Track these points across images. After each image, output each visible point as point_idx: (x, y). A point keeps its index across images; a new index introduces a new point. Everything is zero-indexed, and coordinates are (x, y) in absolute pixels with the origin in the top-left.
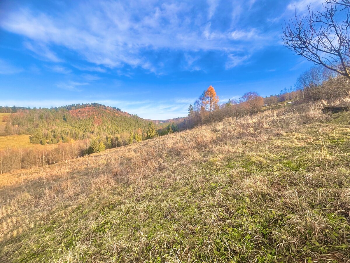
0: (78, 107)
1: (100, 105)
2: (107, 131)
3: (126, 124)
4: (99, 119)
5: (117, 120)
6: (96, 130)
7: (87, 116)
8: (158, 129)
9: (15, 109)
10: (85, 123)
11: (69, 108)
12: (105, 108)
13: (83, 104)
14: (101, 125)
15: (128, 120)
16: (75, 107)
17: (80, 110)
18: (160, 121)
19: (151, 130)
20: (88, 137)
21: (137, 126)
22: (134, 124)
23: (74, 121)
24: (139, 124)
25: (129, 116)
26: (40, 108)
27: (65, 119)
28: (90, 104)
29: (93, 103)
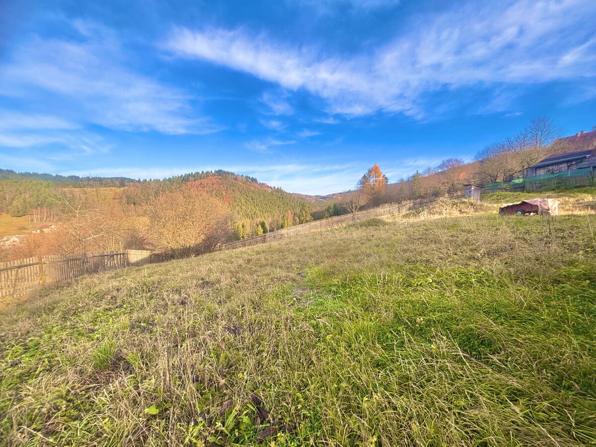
0: (197, 176)
1: (228, 173)
2: (241, 214)
3: (267, 202)
4: (228, 196)
5: (254, 197)
7: (212, 191)
8: (314, 210)
9: (122, 182)
11: (185, 179)
12: (235, 177)
13: (203, 172)
14: (233, 205)
15: (269, 197)
16: (194, 176)
17: (201, 182)
18: (317, 196)
19: (304, 213)
21: (283, 206)
22: (278, 202)
24: (285, 203)
25: (270, 190)
26: (151, 179)
28: (213, 172)
29: (217, 170)
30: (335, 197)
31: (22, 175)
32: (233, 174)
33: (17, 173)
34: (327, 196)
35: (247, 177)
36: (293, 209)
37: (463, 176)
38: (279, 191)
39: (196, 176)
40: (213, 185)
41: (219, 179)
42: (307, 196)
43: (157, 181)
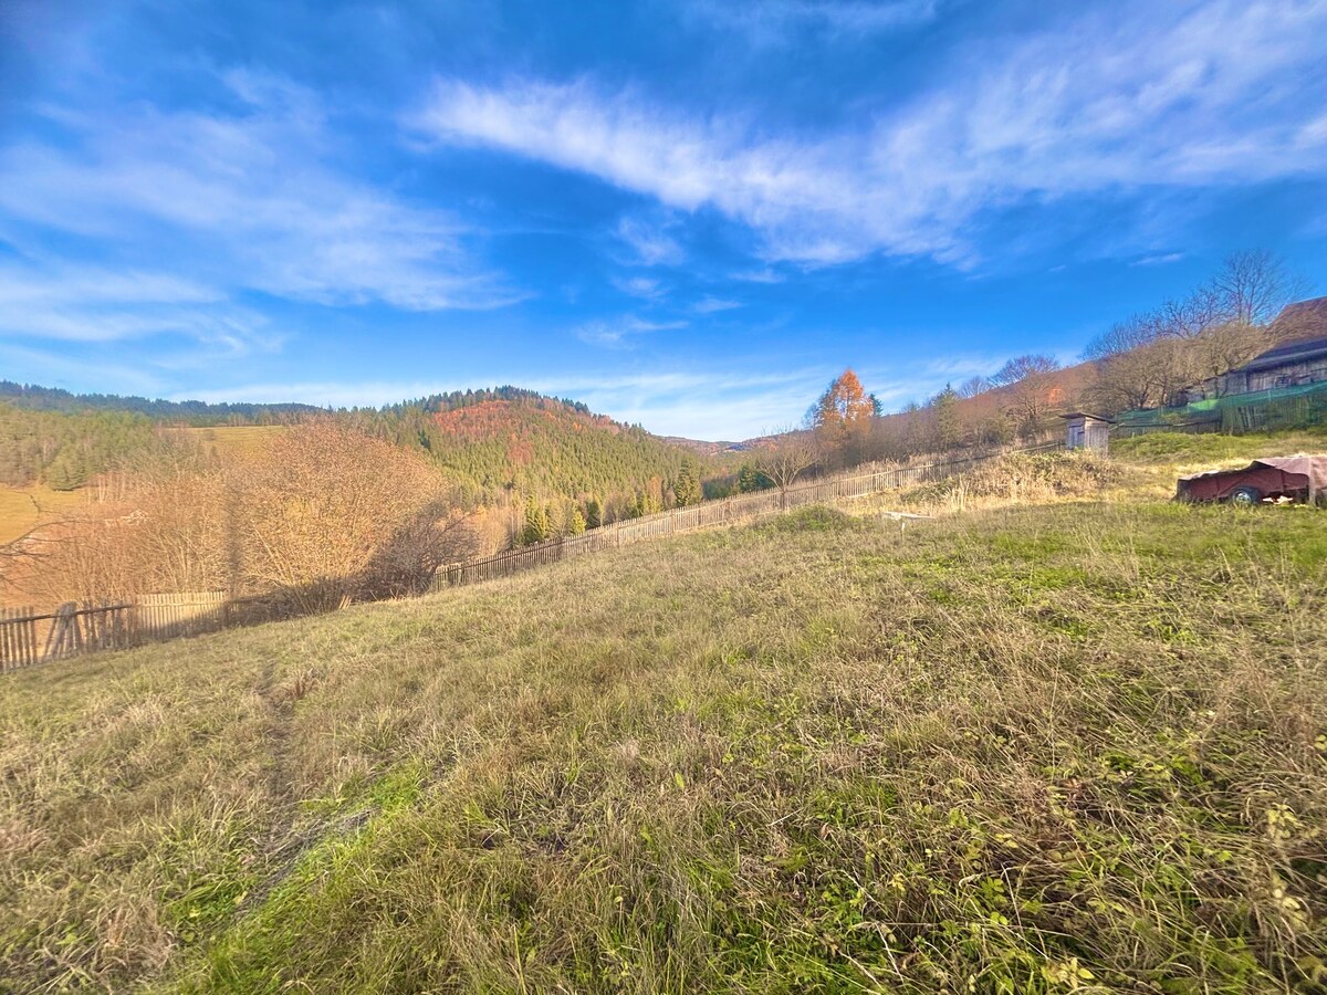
0: (455, 401)
1: (524, 393)
2: (550, 484)
3: (609, 458)
4: (523, 444)
5: (579, 445)
6: (521, 479)
7: (489, 432)
9: (294, 412)
10: (485, 455)
11: (430, 406)
12: (540, 403)
13: (469, 392)
14: (533, 464)
15: (613, 446)
16: (450, 401)
17: (465, 414)
18: (723, 444)
19: (687, 482)
20: (497, 501)
21: (644, 466)
22: (633, 457)
23: (451, 448)
24: (649, 458)
25: (616, 431)
26: (356, 408)
27: (426, 444)
28: (492, 391)
29: (500, 386)
30: (763, 444)
31: (84, 399)
32: (535, 395)
33: (76, 395)
34: (746, 442)
35: (567, 403)
36: (668, 473)
37: (1055, 395)
38: (636, 432)
39: (455, 399)
40: (490, 419)
41: (505, 406)
42: (699, 442)
43: (369, 412)
